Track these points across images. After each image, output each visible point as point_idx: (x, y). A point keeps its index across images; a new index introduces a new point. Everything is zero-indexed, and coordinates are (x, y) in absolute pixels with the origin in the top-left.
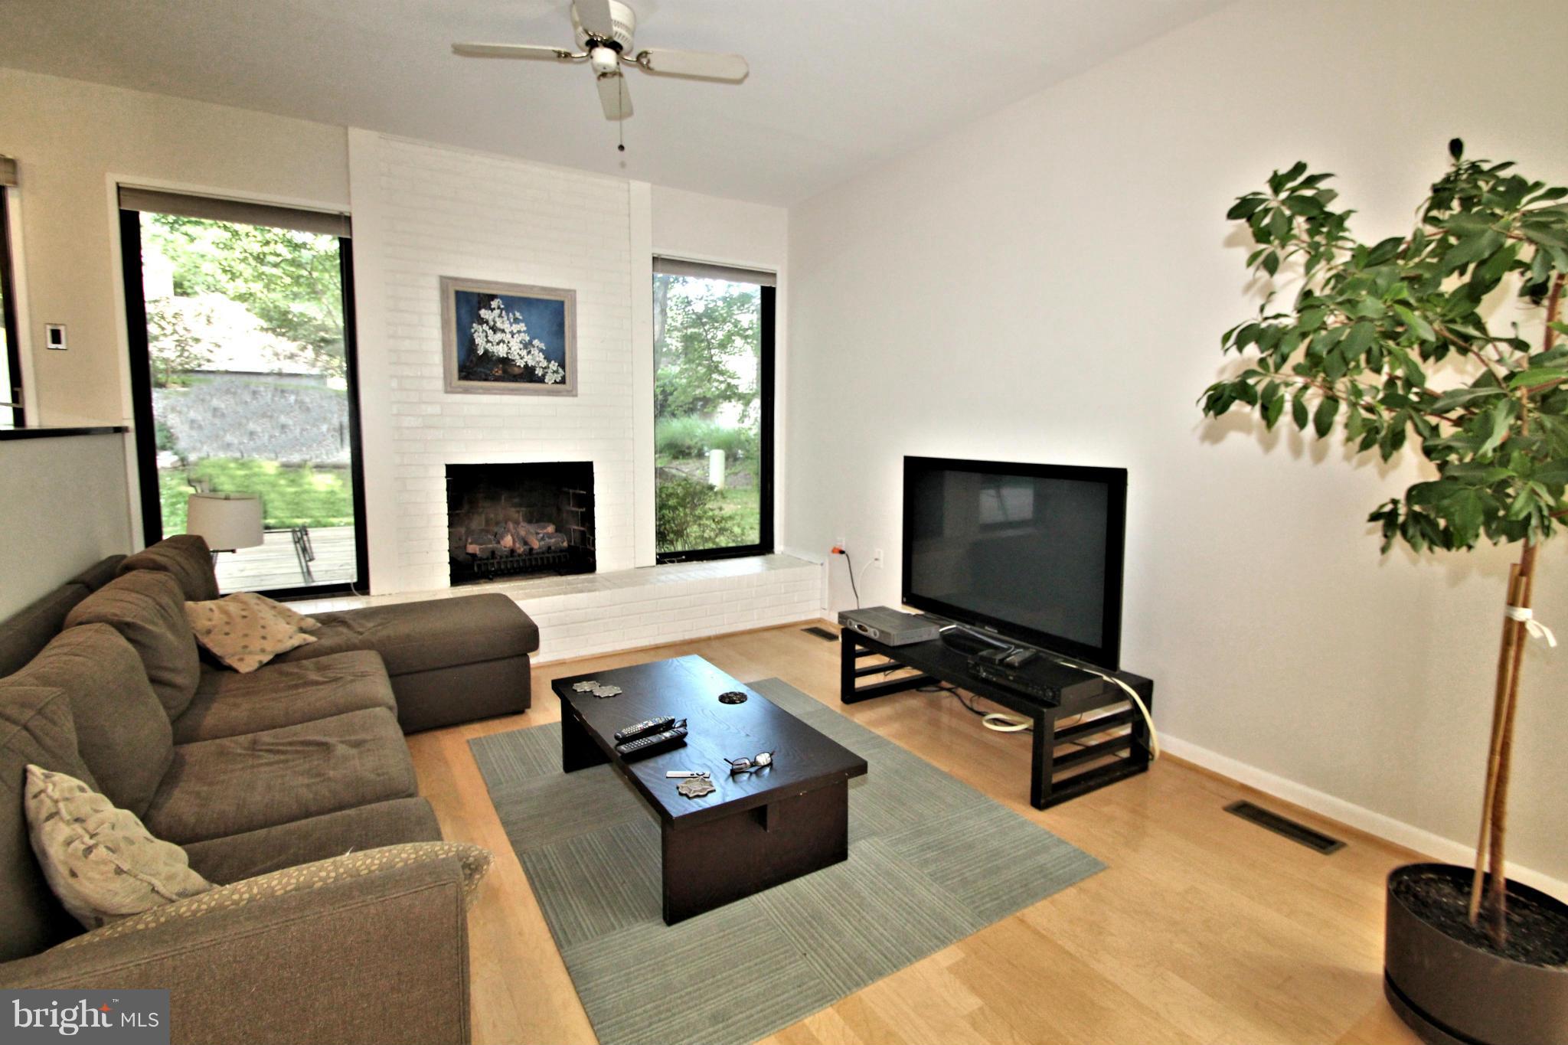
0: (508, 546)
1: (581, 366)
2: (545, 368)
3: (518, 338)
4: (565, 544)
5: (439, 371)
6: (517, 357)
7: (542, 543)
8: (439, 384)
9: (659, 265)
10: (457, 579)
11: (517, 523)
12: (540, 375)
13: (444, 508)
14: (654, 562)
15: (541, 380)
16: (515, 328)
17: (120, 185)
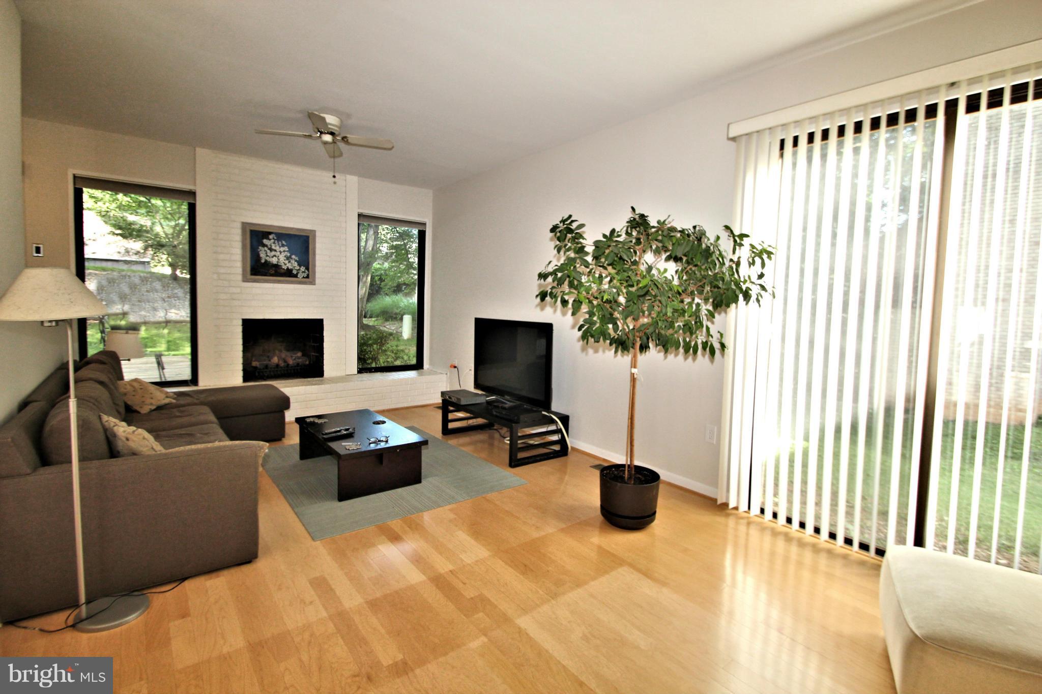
0: (275, 362)
1: (318, 269)
2: (298, 270)
3: (283, 254)
4: (307, 363)
5: (239, 270)
6: (283, 264)
7: (295, 361)
8: (240, 277)
9: (362, 218)
10: (246, 379)
11: (281, 351)
12: (295, 273)
13: (240, 341)
14: (356, 372)
15: (296, 276)
16: (282, 249)
17: (76, 175)
